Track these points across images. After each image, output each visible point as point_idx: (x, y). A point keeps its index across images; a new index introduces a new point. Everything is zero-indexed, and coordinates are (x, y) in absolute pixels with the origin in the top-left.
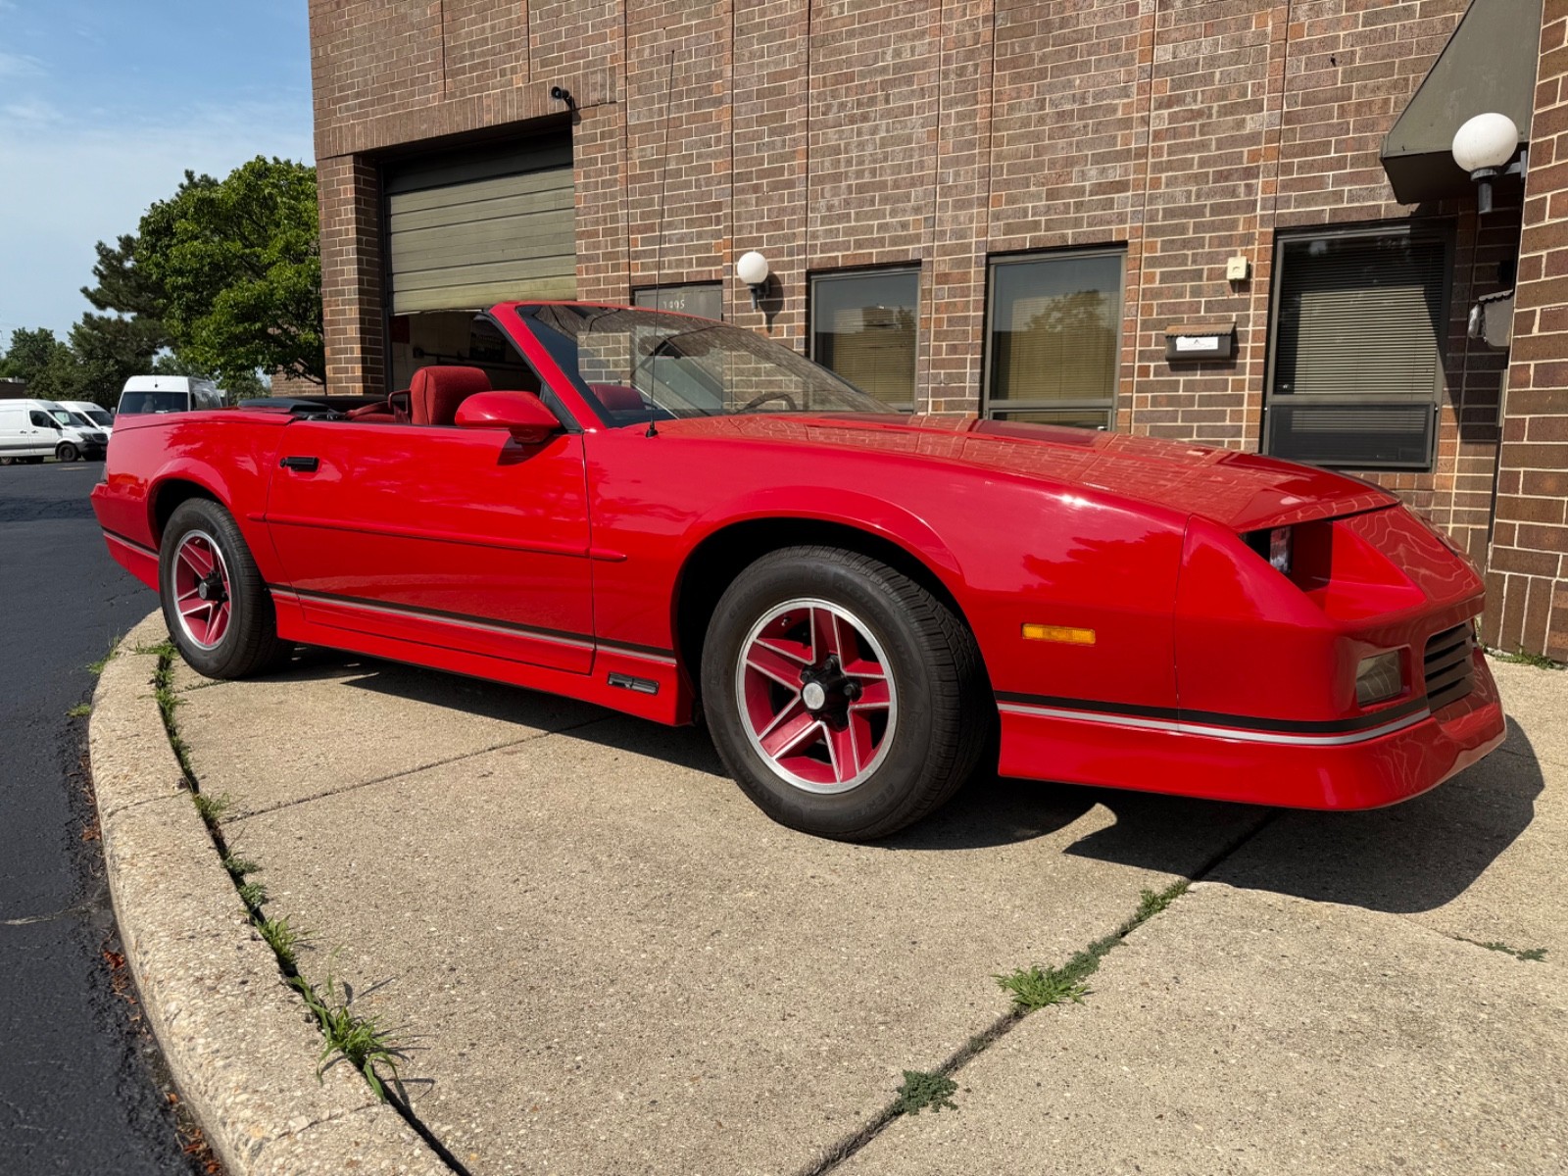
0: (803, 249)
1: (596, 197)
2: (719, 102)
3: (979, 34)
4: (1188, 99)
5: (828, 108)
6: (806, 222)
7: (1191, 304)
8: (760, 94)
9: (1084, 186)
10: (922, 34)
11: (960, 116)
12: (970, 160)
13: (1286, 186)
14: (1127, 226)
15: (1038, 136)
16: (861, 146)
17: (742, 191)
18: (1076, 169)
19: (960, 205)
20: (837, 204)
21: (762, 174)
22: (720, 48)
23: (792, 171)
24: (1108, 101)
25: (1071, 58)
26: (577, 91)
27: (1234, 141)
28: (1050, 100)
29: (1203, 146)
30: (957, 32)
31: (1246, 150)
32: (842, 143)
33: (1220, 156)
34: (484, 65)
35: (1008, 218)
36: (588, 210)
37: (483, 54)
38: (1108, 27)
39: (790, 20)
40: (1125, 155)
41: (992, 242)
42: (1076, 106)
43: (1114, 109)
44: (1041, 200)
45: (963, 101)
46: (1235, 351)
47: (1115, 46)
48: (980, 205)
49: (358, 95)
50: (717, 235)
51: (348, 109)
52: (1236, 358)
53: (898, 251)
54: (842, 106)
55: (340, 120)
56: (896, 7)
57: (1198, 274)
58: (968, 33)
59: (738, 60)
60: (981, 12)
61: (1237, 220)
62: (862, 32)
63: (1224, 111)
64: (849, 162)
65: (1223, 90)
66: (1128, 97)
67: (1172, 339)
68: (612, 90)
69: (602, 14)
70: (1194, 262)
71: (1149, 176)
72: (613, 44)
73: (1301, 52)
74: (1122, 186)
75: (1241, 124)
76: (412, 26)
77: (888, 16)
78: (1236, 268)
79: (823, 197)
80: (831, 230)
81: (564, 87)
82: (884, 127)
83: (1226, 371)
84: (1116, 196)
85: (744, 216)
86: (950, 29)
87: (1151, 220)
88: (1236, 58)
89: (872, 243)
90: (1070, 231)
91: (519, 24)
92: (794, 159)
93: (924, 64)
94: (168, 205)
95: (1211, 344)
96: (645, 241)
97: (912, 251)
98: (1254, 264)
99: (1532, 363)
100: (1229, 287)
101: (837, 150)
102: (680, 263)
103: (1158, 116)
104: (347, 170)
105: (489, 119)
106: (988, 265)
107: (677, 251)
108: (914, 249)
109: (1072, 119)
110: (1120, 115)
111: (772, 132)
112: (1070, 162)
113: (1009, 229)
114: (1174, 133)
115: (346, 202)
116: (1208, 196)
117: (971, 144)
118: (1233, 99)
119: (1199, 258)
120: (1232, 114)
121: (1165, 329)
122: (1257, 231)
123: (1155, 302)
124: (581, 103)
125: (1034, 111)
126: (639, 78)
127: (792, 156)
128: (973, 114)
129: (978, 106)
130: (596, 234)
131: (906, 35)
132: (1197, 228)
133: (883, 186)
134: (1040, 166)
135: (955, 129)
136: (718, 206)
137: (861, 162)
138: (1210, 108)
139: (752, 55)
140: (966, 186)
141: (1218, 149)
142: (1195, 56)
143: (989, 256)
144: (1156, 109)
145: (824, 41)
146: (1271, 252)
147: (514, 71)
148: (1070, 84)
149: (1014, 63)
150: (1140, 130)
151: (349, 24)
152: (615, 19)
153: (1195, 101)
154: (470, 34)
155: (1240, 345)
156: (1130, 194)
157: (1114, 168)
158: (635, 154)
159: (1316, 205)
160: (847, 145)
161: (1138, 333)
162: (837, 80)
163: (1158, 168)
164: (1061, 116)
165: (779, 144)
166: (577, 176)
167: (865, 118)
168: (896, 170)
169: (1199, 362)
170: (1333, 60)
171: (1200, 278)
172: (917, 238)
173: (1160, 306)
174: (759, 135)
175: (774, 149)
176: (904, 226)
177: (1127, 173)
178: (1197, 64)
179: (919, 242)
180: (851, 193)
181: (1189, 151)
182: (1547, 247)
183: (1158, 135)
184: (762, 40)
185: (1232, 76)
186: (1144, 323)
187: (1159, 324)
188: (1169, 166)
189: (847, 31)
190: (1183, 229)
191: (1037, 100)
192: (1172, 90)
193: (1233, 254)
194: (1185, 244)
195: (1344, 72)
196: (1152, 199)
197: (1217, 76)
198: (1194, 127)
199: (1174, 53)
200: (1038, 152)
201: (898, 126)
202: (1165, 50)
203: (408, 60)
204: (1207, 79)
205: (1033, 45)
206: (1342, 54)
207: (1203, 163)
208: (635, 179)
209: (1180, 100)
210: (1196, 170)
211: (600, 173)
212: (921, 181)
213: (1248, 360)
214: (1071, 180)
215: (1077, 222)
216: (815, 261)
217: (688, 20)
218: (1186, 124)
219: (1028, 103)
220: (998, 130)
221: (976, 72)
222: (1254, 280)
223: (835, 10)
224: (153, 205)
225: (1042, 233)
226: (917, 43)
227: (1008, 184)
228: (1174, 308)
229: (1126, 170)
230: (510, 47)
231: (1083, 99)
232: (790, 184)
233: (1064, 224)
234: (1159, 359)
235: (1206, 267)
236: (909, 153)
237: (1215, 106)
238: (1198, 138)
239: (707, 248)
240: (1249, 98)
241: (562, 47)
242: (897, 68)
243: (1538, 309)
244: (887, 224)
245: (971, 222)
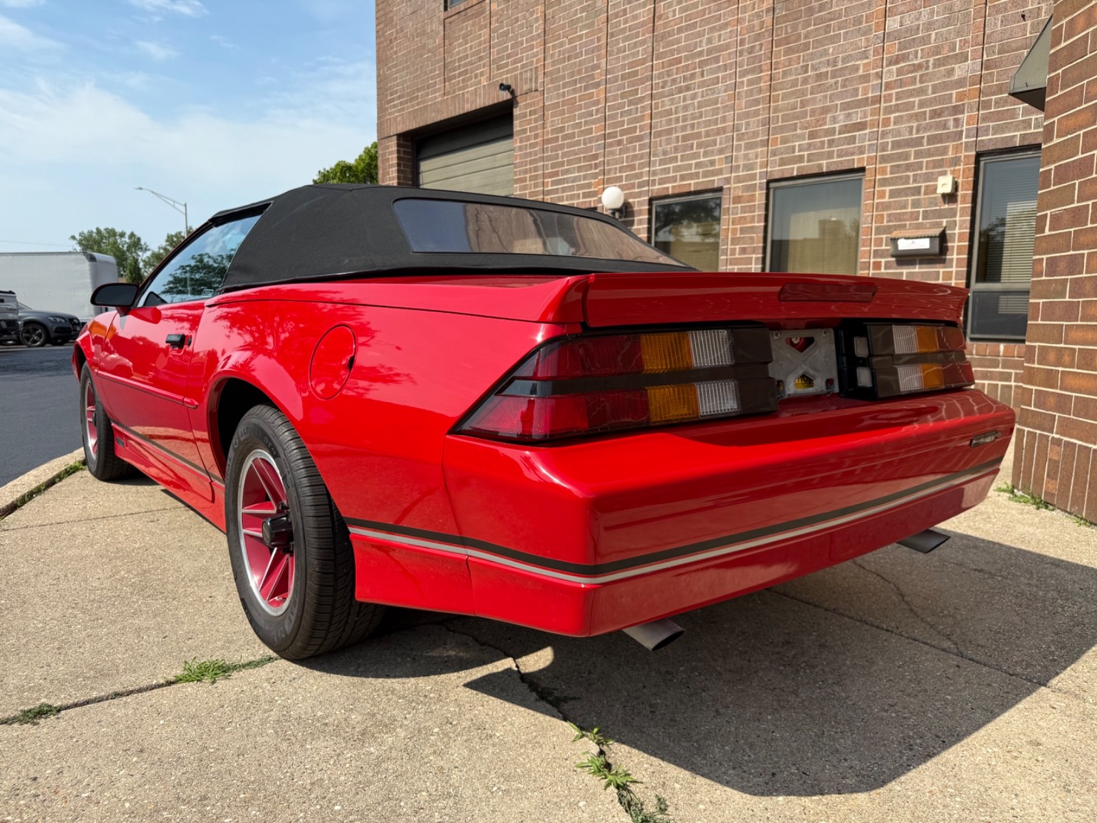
0: (647, 183)
1: (526, 155)
2: (598, 85)
3: (763, 22)
4: (911, 56)
5: (665, 83)
6: (649, 164)
7: (912, 213)
8: (623, 77)
9: (835, 128)
10: (726, 25)
11: (750, 82)
12: (756, 113)
13: (986, 118)
14: (865, 156)
15: (803, 93)
16: (685, 108)
17: (611, 145)
18: (829, 115)
19: (749, 146)
20: (669, 150)
21: (623, 132)
22: (599, 48)
23: (642, 129)
24: (853, 63)
25: (827, 32)
26: (516, 85)
27: (945, 86)
28: (812, 65)
29: (922, 91)
30: (749, 22)
31: (954, 92)
32: (673, 107)
33: (935, 98)
34: (466, 72)
35: (782, 154)
36: (521, 164)
37: (466, 65)
38: (853, 7)
39: (643, 24)
40: (865, 102)
41: (771, 172)
42: (830, 69)
43: (857, 68)
44: (804, 139)
45: (752, 71)
46: (943, 250)
47: (858, 21)
48: (763, 146)
49: (399, 97)
50: (595, 176)
51: (395, 106)
52: (945, 254)
53: (708, 181)
54: (674, 81)
55: (390, 114)
56: (709, 8)
57: (917, 191)
58: (756, 22)
59: (610, 55)
60: (765, 6)
61: (947, 147)
62: (688, 28)
63: (938, 63)
64: (677, 120)
65: (937, 47)
66: (867, 58)
67: (894, 241)
68: (536, 83)
69: (531, 32)
70: (915, 181)
71: (882, 117)
72: (537, 52)
73: (998, 12)
74: (861, 126)
75: (951, 72)
76: (429, 51)
77: (704, 15)
78: (944, 185)
79: (661, 146)
80: (665, 169)
81: (509, 83)
82: (700, 94)
83: (938, 265)
84: (857, 133)
85: (611, 162)
86: (745, 20)
87: (883, 150)
88: (948, 22)
89: (691, 176)
90: (824, 162)
91: (485, 43)
92: (643, 120)
93: (727, 47)
94: (328, 171)
95: (924, 244)
96: (554, 183)
97: (716, 181)
98: (960, 180)
99: (1045, 257)
100: (941, 200)
101: (669, 112)
102: (572, 197)
103: (889, 71)
104: (393, 145)
105: (468, 107)
106: (768, 188)
107: (571, 189)
108: (718, 179)
109: (827, 79)
110: (861, 72)
111: (630, 103)
112: (825, 110)
113: (783, 162)
114: (901, 83)
115: (392, 166)
116: (925, 130)
117: (757, 102)
118: (945, 52)
119: (918, 178)
120: (944, 65)
121: (890, 233)
122: (963, 154)
123: (885, 213)
124: (518, 93)
125: (800, 74)
126: (551, 73)
127: (642, 118)
128: (759, 79)
129: (762, 74)
130: (524, 180)
131: (715, 27)
132: (918, 154)
133: (698, 135)
134: (804, 114)
135: (746, 91)
136: (595, 157)
137: (685, 119)
138: (927, 62)
139: (619, 51)
140: (754, 132)
141: (934, 92)
142: (917, 23)
143: (768, 182)
144: (887, 66)
145: (663, 36)
146: (973, 171)
147: (482, 74)
148: (826, 52)
149: (787, 41)
150: (875, 82)
151: (396, 53)
152: (538, 35)
153: (916, 57)
154: (459, 53)
155: (949, 244)
156: (867, 131)
157: (857, 112)
158: (548, 125)
159: (1009, 132)
160: (676, 108)
161: (873, 237)
162: (671, 63)
163: (889, 110)
164: (819, 77)
165: (634, 111)
166: (516, 142)
167: (688, 88)
168: (708, 123)
169: (918, 259)
170: (1023, 16)
171: (919, 193)
172: (720, 172)
173: (889, 215)
174: (622, 106)
175: (631, 115)
176: (712, 163)
177: (865, 116)
178: (918, 29)
179: (722, 174)
180: (678, 142)
181: (911, 96)
182: (1055, 162)
183: (889, 86)
184: (625, 39)
185: (944, 36)
186: (877, 228)
187: (888, 230)
188: (897, 108)
189: (678, 28)
190: (907, 156)
191: (803, 66)
192: (900, 50)
193: (944, 173)
194: (908, 167)
195: (1032, 25)
196: (884, 134)
197: (933, 36)
198: (915, 78)
199: (901, 22)
200: (803, 104)
201: (709, 92)
202: (894, 21)
203: (426, 73)
204: (925, 40)
205: (800, 26)
206: (1030, 11)
207: (921, 104)
208: (549, 141)
209: (905, 58)
210: (916, 110)
211: (528, 138)
212: (724, 130)
213: (955, 256)
214: (825, 124)
215: (830, 155)
216: (655, 191)
217: (581, 31)
218: (910, 75)
219: (796, 69)
220: (775, 90)
221: (761, 50)
222: (960, 193)
223: (670, 14)
224: (319, 172)
225: (805, 164)
226: (722, 32)
227: (782, 129)
228: (899, 217)
229: (865, 114)
230: (481, 59)
231: (835, 62)
232: (640, 138)
233: (821, 156)
234: (887, 257)
235: (923, 185)
236: (716, 111)
237: (931, 60)
238: (918, 85)
239: (589, 186)
240: (957, 51)
241: (509, 56)
242: (709, 52)
243: (1048, 212)
244: (701, 162)
245: (756, 158)
